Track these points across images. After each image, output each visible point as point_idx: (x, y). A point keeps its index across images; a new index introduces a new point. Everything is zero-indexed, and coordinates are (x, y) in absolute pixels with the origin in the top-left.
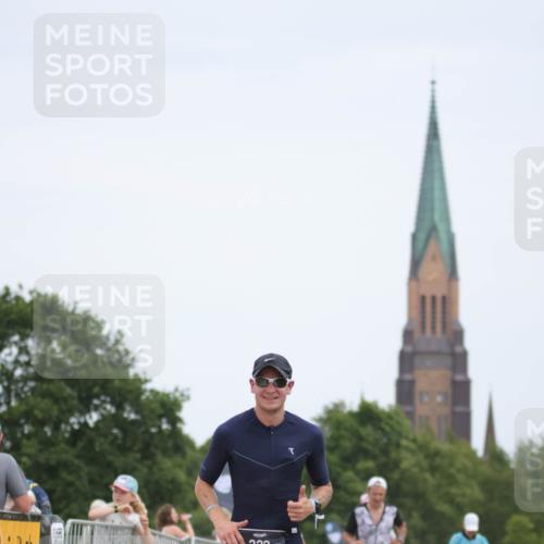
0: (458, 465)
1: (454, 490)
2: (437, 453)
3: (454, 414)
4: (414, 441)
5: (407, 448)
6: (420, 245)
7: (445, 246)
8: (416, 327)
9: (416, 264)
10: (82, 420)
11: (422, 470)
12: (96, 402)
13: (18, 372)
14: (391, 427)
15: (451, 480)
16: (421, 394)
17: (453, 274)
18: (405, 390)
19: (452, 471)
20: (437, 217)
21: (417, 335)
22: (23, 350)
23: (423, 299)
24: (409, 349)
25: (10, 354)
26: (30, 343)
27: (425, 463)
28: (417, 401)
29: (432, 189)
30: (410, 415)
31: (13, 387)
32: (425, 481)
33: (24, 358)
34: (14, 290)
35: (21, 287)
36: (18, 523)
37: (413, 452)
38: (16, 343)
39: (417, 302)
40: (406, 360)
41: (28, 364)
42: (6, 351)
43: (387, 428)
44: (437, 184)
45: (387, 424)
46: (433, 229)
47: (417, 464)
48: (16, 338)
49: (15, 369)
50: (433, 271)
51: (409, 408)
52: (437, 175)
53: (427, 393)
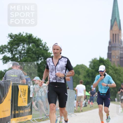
0: (121, 72)
1: (120, 78)
2: (117, 70)
3: (120, 60)
4: (112, 67)
6: (113, 22)
7: (118, 22)
8: (112, 41)
9: (112, 27)
10: (37, 62)
11: (114, 74)
12: (40, 58)
13: (23, 52)
15: (120, 76)
16: (113, 56)
17: (120, 29)
18: (109, 55)
19: (120, 73)
20: (116, 16)
21: (112, 43)
22: (23, 47)
23: (113, 34)
24: (110, 46)
25: (21, 48)
26: (25, 45)
27: (114, 72)
28: (112, 58)
29: (115, 10)
30: (111, 61)
31: (21, 55)
32: (114, 76)
33: (23, 49)
35: (23, 32)
36: (23, 85)
37: (111, 69)
38: (22, 45)
39: (112, 35)
40: (110, 48)
41: (25, 50)
42: (20, 47)
43: (106, 64)
44: (116, 8)
45: (105, 63)
46: (116, 19)
48: (22, 44)
50: (116, 28)
52: (116, 6)
53: (114, 56)
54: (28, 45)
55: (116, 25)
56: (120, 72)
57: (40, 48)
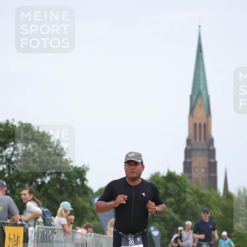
0: (212, 200)
2: (202, 195)
3: (209, 177)
4: (192, 189)
5: (189, 193)
6: (194, 100)
7: (205, 101)
8: (192, 138)
9: (192, 109)
10: (42, 180)
11: (196, 203)
12: (48, 172)
13: (14, 159)
14: (182, 183)
15: (209, 206)
16: (195, 168)
17: (209, 114)
18: (187, 166)
19: (210, 203)
20: (201, 87)
21: (193, 141)
22: (16, 149)
23: (195, 125)
24: (189, 148)
25: (10, 151)
27: (197, 199)
28: (193, 171)
29: (199, 75)
30: (190, 178)
31: (11, 166)
32: (197, 207)
33: (15, 152)
34: (11, 121)
35: (13, 120)
36: (14, 227)
37: (191, 194)
38: (12, 146)
39: (193, 126)
40: (188, 153)
42: (8, 149)
43: (180, 183)
44: (201, 73)
45: (180, 181)
46: (200, 93)
47: (194, 200)
48: (12, 143)
49: (12, 157)
50: (200, 112)
51: (190, 175)
52: (201, 69)
53: (197, 168)
55: (200, 106)
56: (209, 200)
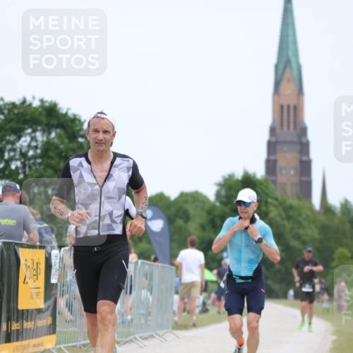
0: (304, 215)
1: (301, 231)
2: (291, 208)
3: (301, 182)
4: (276, 199)
5: (272, 204)
6: (280, 72)
7: (295, 73)
8: (278, 125)
9: (277, 84)
11: (282, 219)
13: (31, 153)
14: (263, 190)
15: (300, 225)
16: (281, 169)
17: (300, 91)
18: (271, 166)
19: (300, 219)
20: (291, 53)
21: (278, 130)
22: (34, 139)
23: (282, 107)
24: (273, 139)
25: (26, 141)
26: (38, 134)
27: (283, 214)
28: (278, 173)
29: (287, 36)
30: (274, 182)
31: (27, 162)
32: (284, 225)
33: (34, 144)
34: (29, 100)
35: (34, 98)
37: (275, 206)
39: (278, 108)
40: (272, 147)
41: (36, 147)
42: (23, 139)
43: (260, 191)
44: (290, 32)
45: (260, 188)
46: (288, 62)
47: (279, 215)
48: (29, 131)
49: (28, 151)
50: (288, 89)
51: (273, 178)
52: (290, 26)
53: (285, 168)
54: (46, 134)
56: (300, 214)
57: (78, 142)
